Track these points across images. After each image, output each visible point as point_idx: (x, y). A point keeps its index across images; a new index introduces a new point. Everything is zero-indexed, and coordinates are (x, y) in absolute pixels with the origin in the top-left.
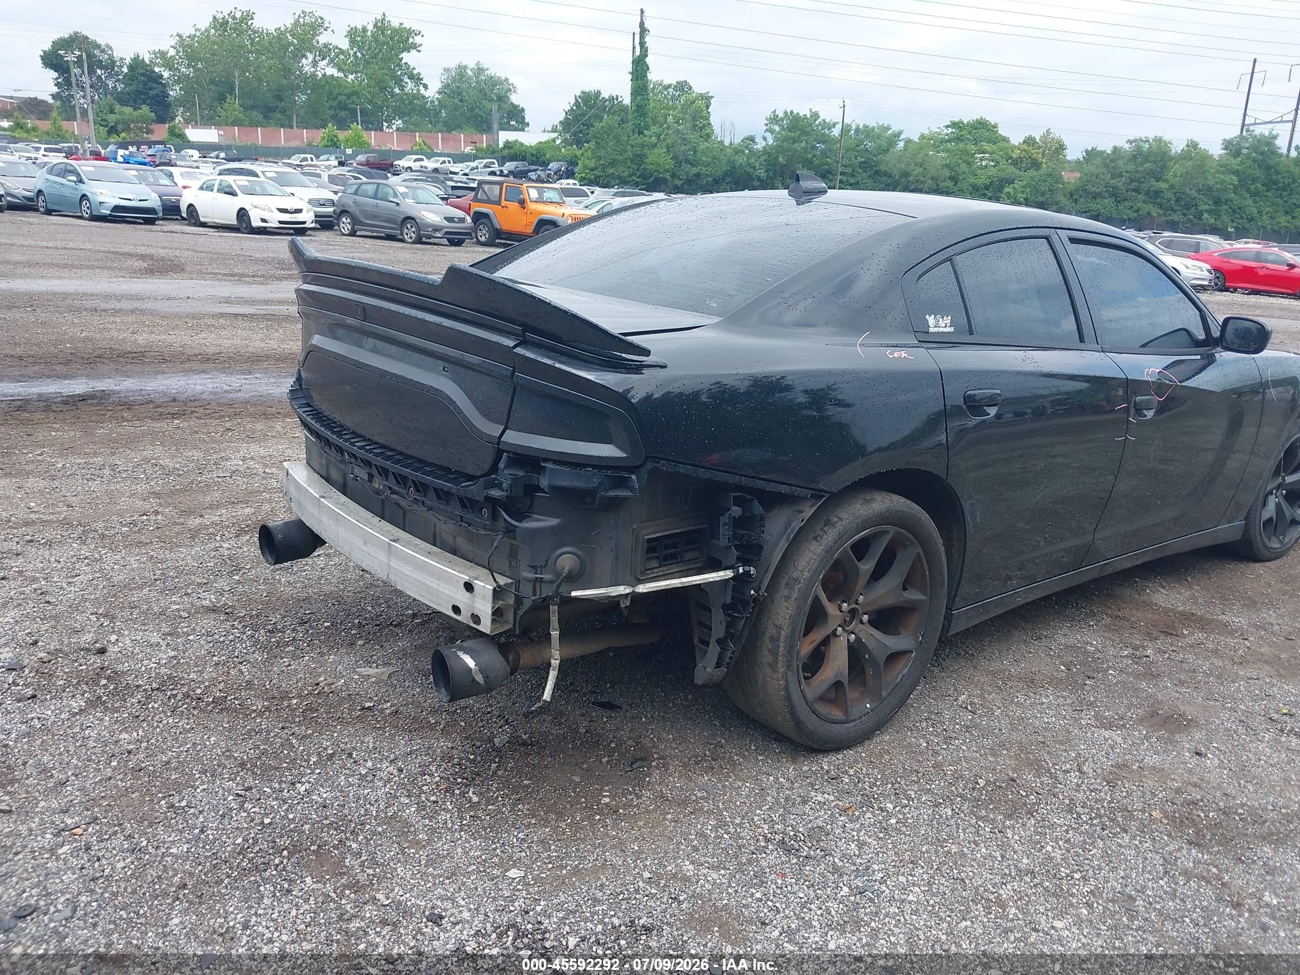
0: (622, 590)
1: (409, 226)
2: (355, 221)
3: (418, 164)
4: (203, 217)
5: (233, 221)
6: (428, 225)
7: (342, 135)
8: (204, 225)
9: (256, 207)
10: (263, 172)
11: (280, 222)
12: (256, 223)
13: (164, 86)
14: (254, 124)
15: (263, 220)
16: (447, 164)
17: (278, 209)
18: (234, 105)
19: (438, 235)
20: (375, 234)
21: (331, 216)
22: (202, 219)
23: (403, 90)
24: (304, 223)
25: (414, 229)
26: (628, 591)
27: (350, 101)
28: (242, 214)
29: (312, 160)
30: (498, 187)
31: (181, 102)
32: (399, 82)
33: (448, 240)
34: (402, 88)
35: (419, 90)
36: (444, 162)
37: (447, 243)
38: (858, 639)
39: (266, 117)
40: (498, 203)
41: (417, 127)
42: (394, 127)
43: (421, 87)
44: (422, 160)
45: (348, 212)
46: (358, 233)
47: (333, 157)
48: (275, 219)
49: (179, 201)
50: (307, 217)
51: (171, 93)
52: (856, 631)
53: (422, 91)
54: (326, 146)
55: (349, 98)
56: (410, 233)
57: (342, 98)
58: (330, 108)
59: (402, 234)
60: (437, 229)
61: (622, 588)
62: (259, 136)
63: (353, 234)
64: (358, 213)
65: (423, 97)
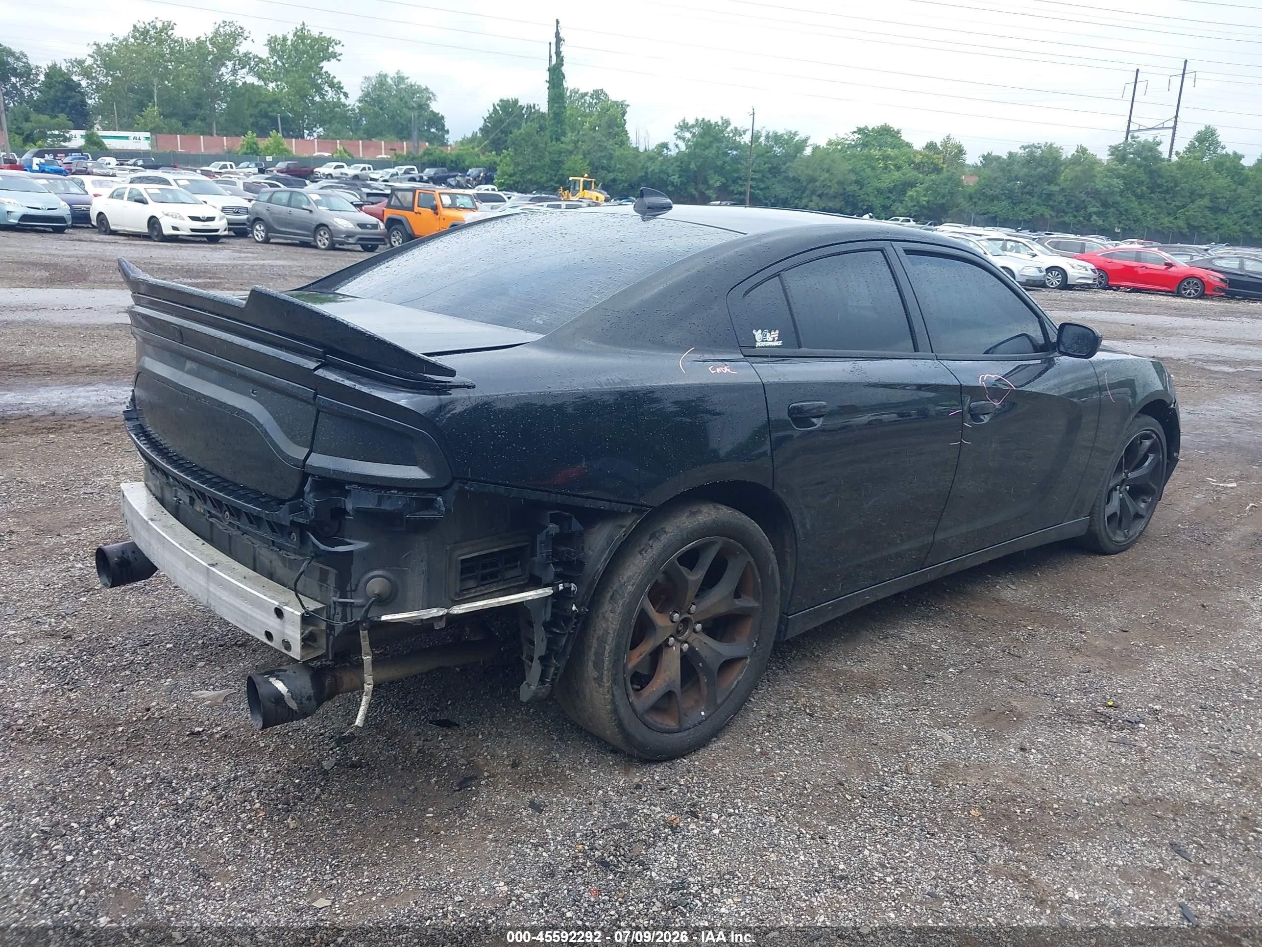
0: (436, 612)
1: (322, 233)
2: (269, 229)
3: (338, 170)
4: (114, 225)
5: (144, 229)
6: (341, 232)
7: (263, 143)
8: (114, 233)
9: (167, 215)
10: (175, 180)
11: (192, 230)
12: (167, 231)
13: (83, 94)
14: (174, 132)
15: (175, 228)
16: (367, 171)
17: (191, 217)
18: (153, 110)
19: (351, 240)
20: (289, 241)
21: (244, 224)
22: (113, 227)
23: (323, 98)
24: (217, 230)
25: (327, 236)
26: (441, 613)
27: (270, 109)
28: (153, 222)
29: (232, 167)
30: (411, 194)
31: (99, 110)
32: (319, 90)
33: (362, 246)
34: (322, 96)
35: (339, 99)
36: (364, 169)
37: (360, 249)
38: (691, 648)
39: (185, 125)
40: (411, 209)
41: (338, 134)
42: (315, 135)
43: (342, 96)
44: (342, 167)
45: (261, 220)
46: (272, 241)
47: (253, 165)
48: (186, 227)
49: (89, 209)
50: (220, 224)
51: (89, 102)
52: (690, 640)
53: (343, 99)
54: (246, 154)
55: (269, 106)
56: (323, 240)
57: (263, 106)
58: (251, 116)
59: (315, 241)
60: (350, 235)
61: (435, 610)
62: (179, 144)
63: (266, 241)
64: (271, 220)
65: (344, 105)
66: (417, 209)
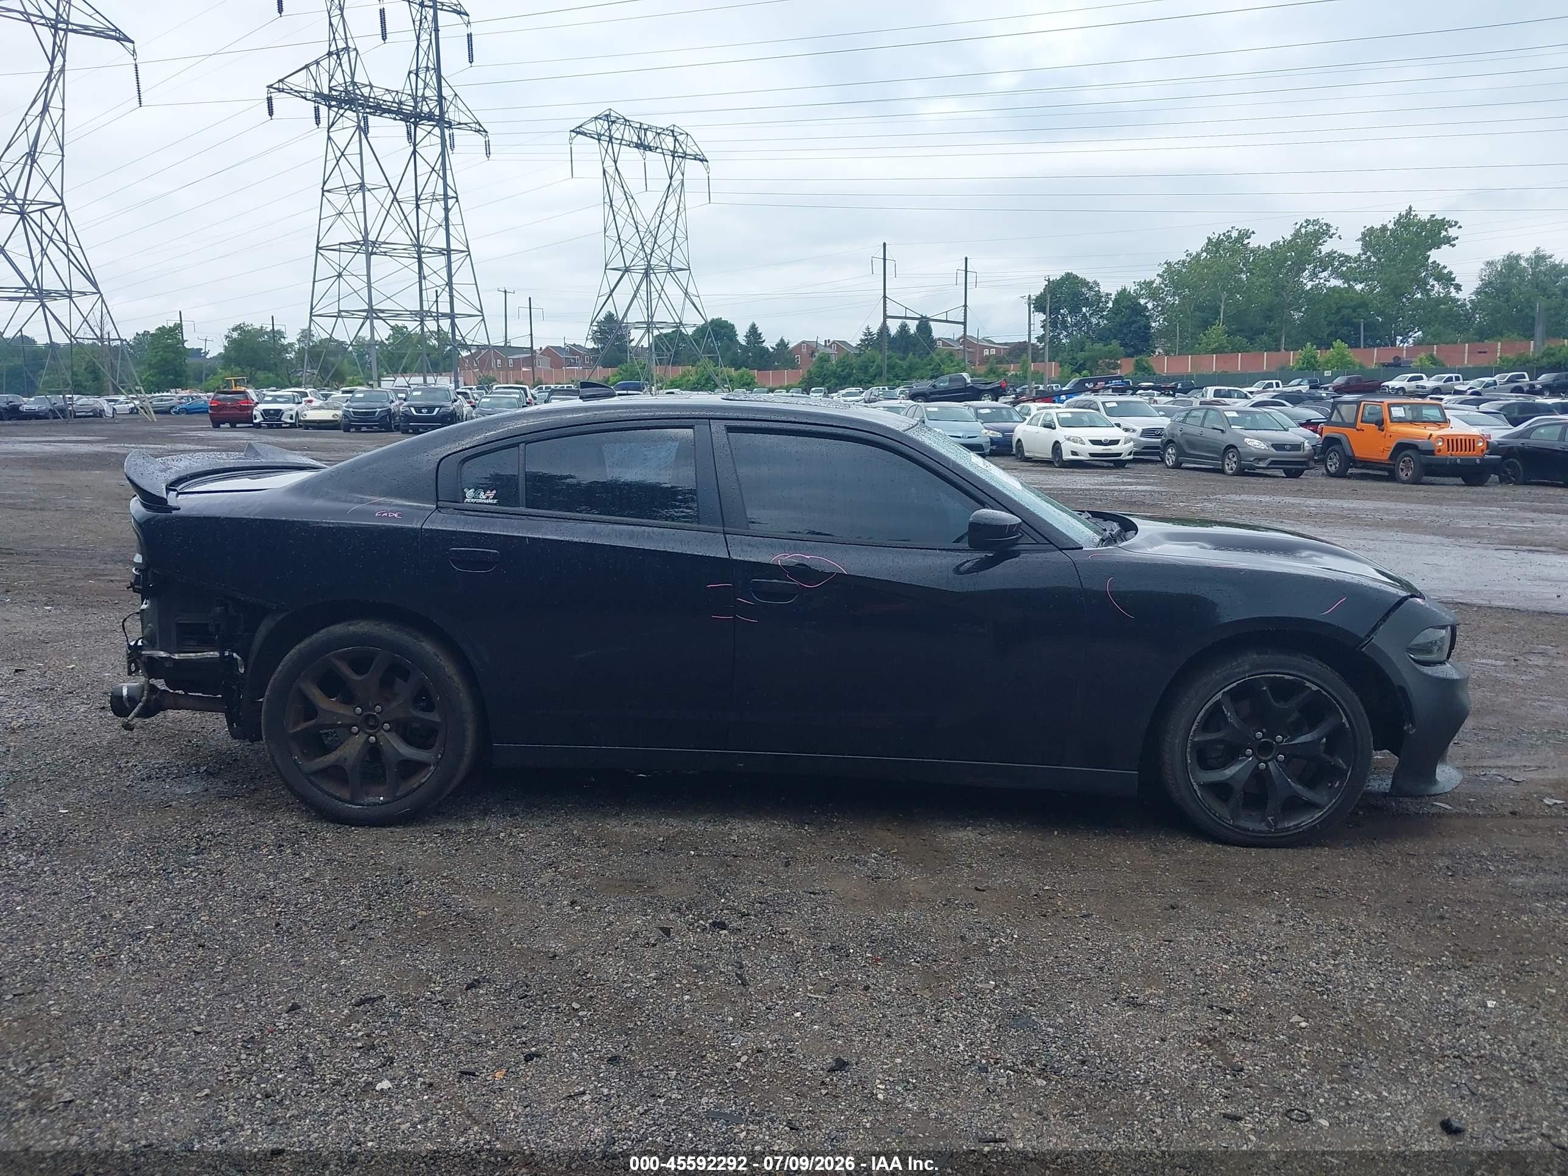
1: (1231, 456)
2: (1180, 452)
4: (1028, 452)
5: (1048, 454)
6: (1251, 454)
7: (1321, 355)
8: (1028, 460)
9: (1068, 439)
11: (1091, 455)
12: (1067, 456)
13: (1147, 318)
14: (1236, 350)
15: (1074, 453)
16: (1454, 382)
17: (1090, 441)
18: (1218, 330)
19: (1262, 464)
20: (1203, 466)
21: (1158, 448)
22: (1026, 454)
23: (1428, 295)
24: (1120, 455)
25: (1235, 459)
27: (1355, 314)
28: (1057, 446)
29: (1278, 385)
31: (1164, 333)
32: (1422, 285)
33: (1285, 471)
34: (1426, 292)
35: (1449, 292)
36: (1450, 379)
37: (1284, 475)
38: (377, 741)
39: (1251, 339)
40: (1353, 425)
41: (1437, 338)
42: (1411, 340)
43: (1452, 289)
45: (1174, 442)
46: (1184, 465)
47: (1306, 382)
48: (1086, 450)
49: (1012, 436)
50: (1124, 448)
51: (1153, 325)
52: (378, 734)
53: (1453, 293)
54: (1301, 369)
55: (1354, 311)
56: (1230, 466)
57: (1346, 312)
58: (1330, 324)
59: (1223, 465)
60: (1260, 458)
62: (1239, 363)
63: (1177, 466)
64: (1181, 442)
65: (1456, 300)
66: (1360, 425)
